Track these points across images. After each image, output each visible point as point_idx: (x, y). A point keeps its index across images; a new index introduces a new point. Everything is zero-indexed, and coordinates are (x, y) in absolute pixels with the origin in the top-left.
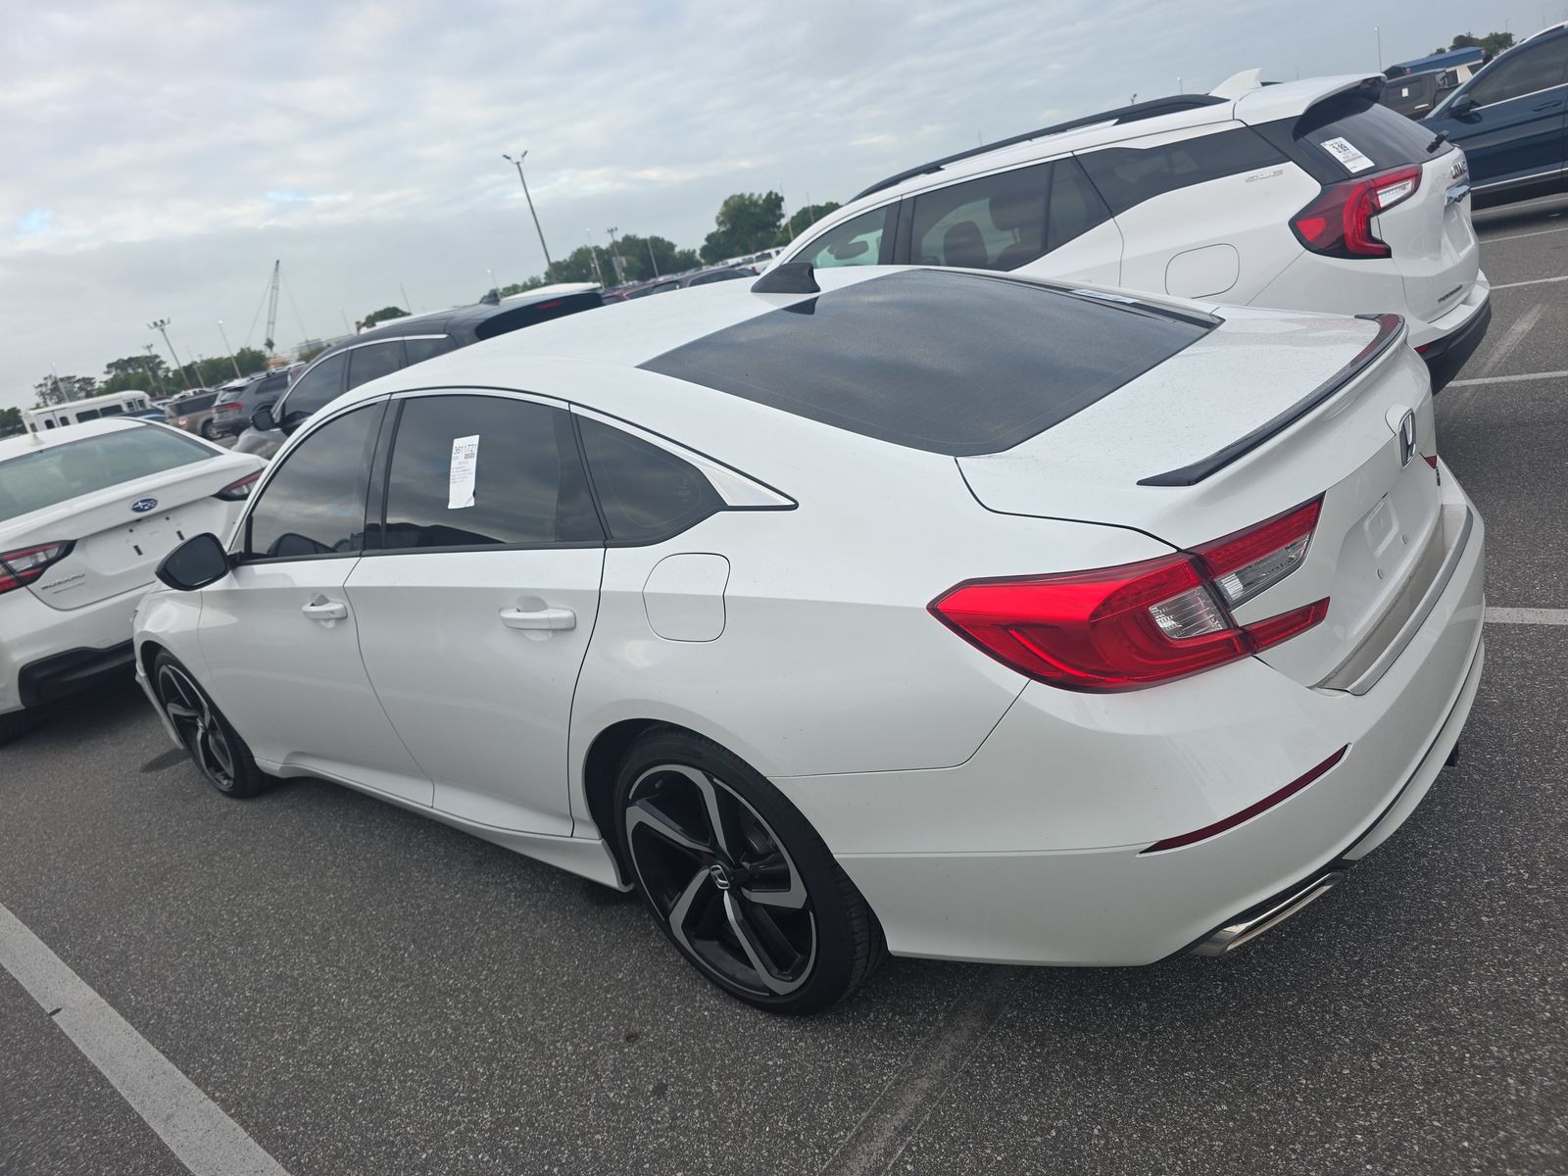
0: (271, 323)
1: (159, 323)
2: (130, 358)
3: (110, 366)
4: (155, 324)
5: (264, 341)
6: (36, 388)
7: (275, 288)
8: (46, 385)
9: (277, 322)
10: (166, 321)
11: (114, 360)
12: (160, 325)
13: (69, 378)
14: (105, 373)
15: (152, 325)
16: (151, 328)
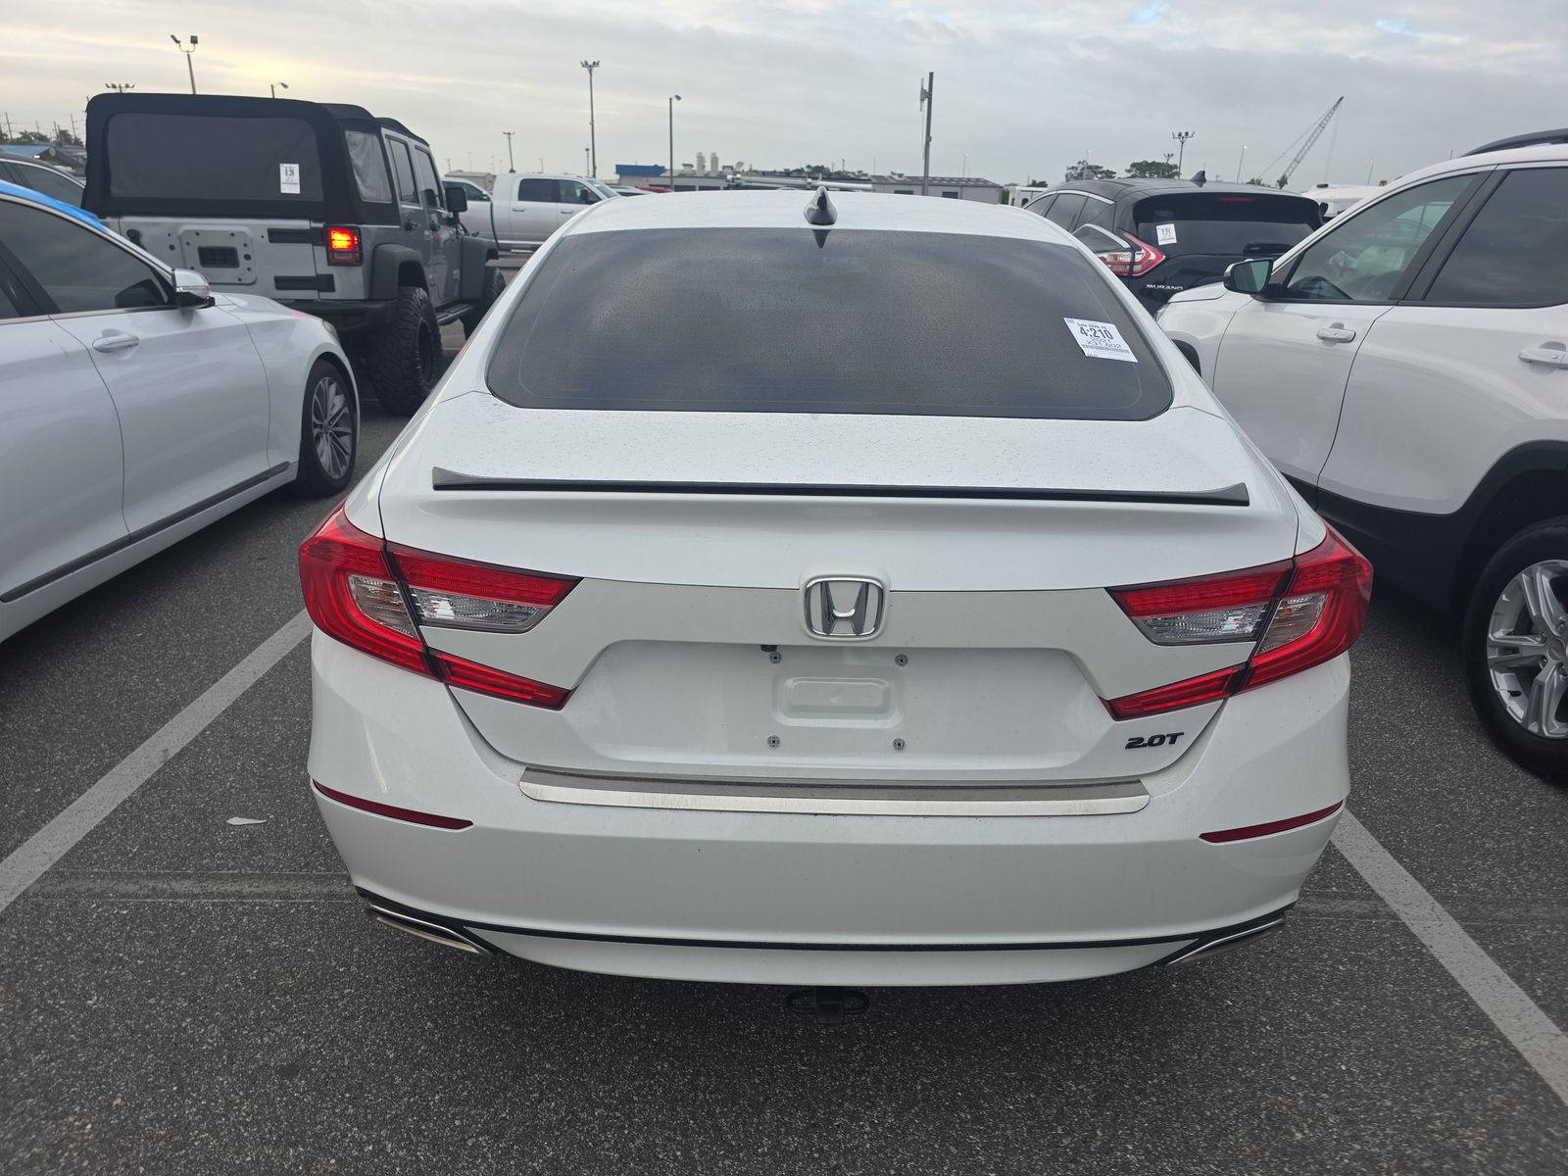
0: (1297, 161)
1: (1183, 135)
2: (1154, 162)
3: (1134, 165)
4: (1180, 135)
5: (1279, 178)
6: (1069, 169)
7: (1322, 126)
8: (1077, 168)
9: (1302, 162)
10: (1190, 135)
11: (1139, 160)
12: (1183, 137)
13: (1097, 167)
14: (1127, 171)
15: (1176, 136)
16: (1174, 137)
